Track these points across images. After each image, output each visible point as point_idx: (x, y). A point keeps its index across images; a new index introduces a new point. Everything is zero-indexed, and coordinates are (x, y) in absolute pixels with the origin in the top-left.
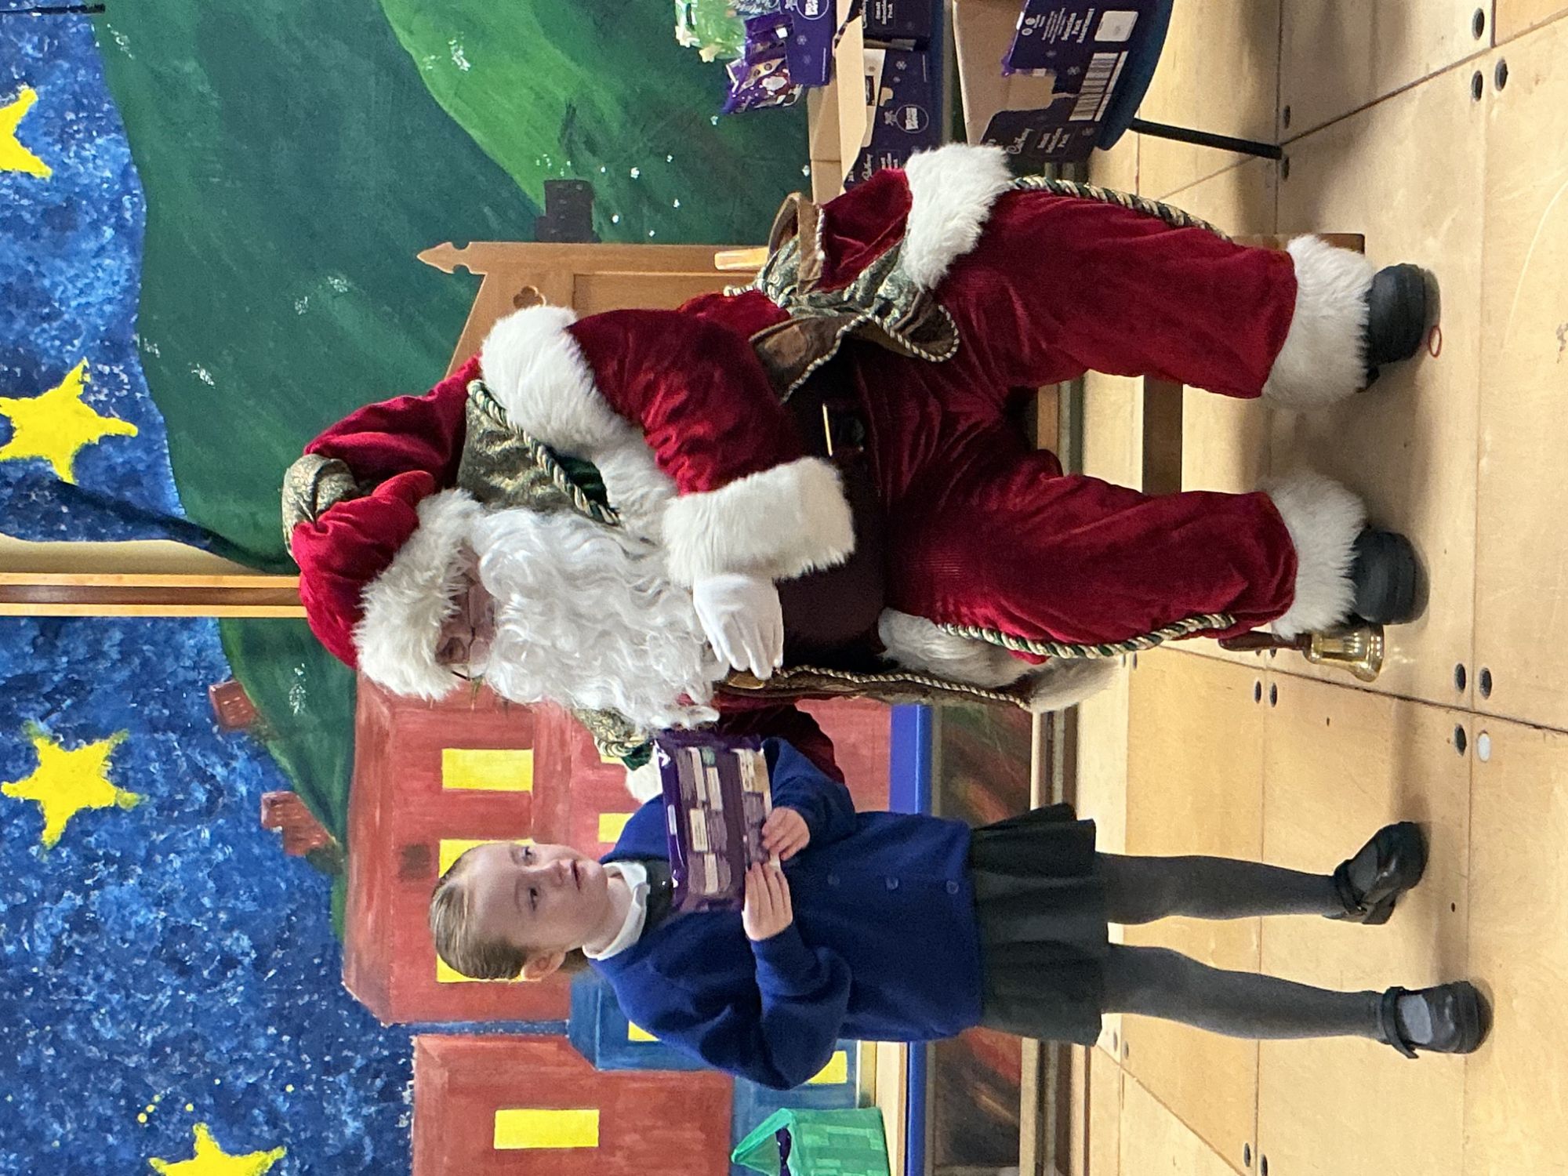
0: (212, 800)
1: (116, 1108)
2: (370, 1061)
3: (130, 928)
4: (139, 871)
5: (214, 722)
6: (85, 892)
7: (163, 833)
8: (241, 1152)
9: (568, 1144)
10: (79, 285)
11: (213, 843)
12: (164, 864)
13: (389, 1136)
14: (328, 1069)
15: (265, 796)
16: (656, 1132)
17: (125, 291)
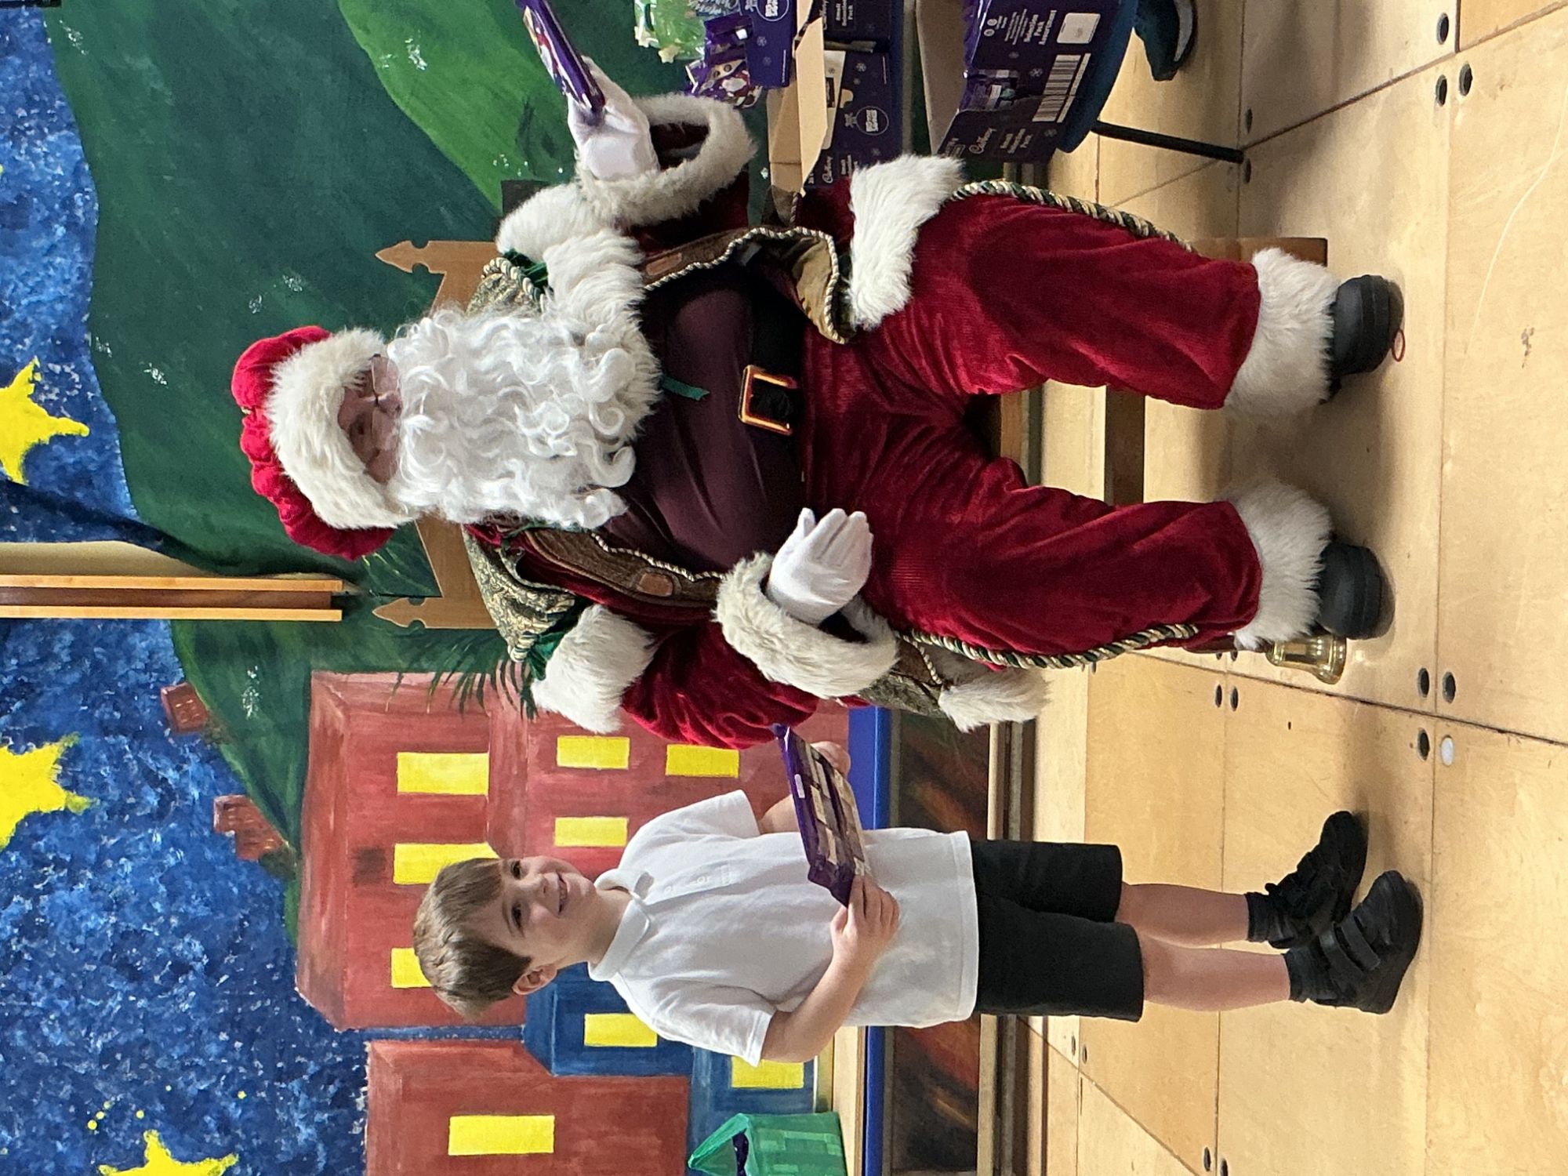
0: (164, 803)
1: (65, 1115)
2: (324, 1067)
3: (80, 933)
4: (90, 875)
5: (166, 727)
6: (35, 897)
7: (114, 837)
8: (192, 1160)
9: (522, 1150)
10: (30, 283)
11: (165, 847)
12: (114, 869)
13: (342, 1143)
14: (280, 1076)
15: (217, 800)
16: (614, 1137)
17: (79, 289)
